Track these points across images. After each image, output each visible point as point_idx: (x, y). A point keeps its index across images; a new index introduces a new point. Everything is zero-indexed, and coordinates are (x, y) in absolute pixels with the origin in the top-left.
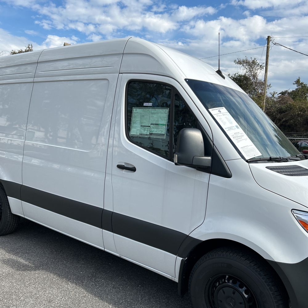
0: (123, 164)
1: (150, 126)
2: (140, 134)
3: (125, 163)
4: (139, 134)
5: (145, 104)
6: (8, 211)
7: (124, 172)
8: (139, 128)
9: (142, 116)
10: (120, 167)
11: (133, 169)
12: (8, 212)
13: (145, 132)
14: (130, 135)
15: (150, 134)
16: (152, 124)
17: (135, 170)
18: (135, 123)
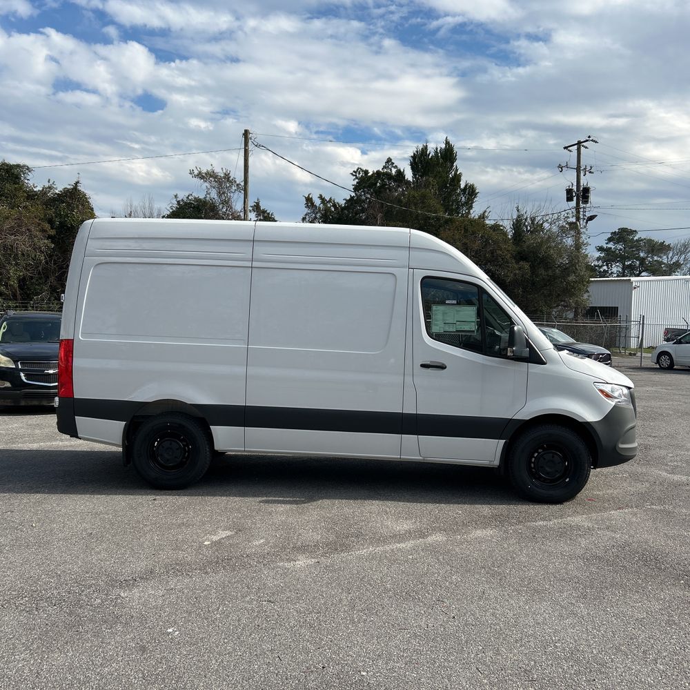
0: (429, 363)
1: (455, 324)
2: (444, 331)
3: (431, 362)
5: (447, 302)
7: (429, 370)
8: (442, 326)
9: (444, 313)
10: (423, 366)
11: (442, 367)
13: (451, 329)
14: (431, 332)
15: (457, 331)
16: (457, 321)
17: (446, 368)
18: (437, 321)
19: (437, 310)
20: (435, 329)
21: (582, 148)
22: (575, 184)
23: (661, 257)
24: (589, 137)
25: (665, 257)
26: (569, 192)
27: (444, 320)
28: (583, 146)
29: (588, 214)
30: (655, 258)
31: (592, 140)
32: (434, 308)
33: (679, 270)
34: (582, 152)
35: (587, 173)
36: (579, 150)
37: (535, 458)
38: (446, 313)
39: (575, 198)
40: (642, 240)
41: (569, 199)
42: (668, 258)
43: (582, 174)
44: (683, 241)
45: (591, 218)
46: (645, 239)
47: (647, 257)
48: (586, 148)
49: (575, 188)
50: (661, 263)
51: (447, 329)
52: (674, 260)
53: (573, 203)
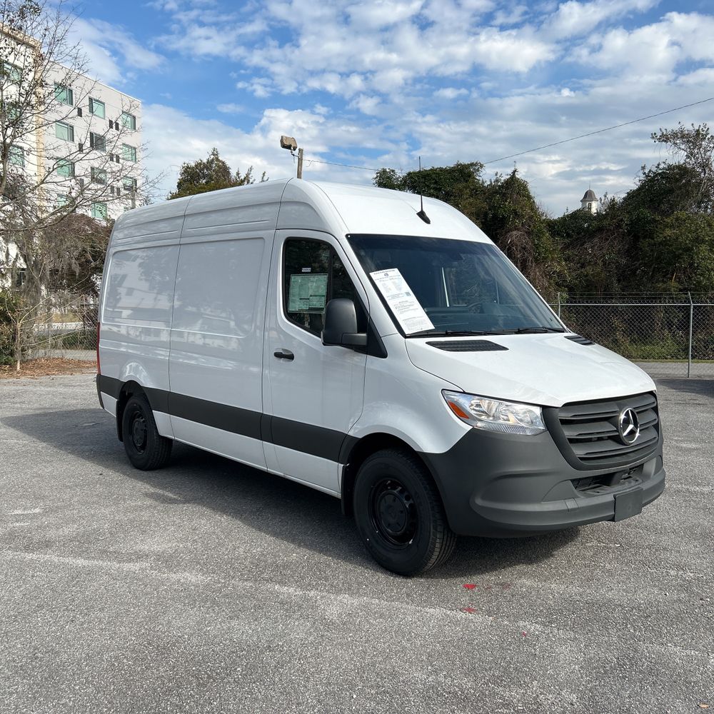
0: (281, 351)
1: (309, 299)
5: (304, 270)
7: (282, 361)
8: (298, 303)
9: (301, 286)
11: (291, 357)
14: (288, 311)
15: (309, 309)
16: (311, 296)
19: (296, 280)
20: (296, 306)
27: (300, 295)
32: (293, 279)
51: (302, 306)
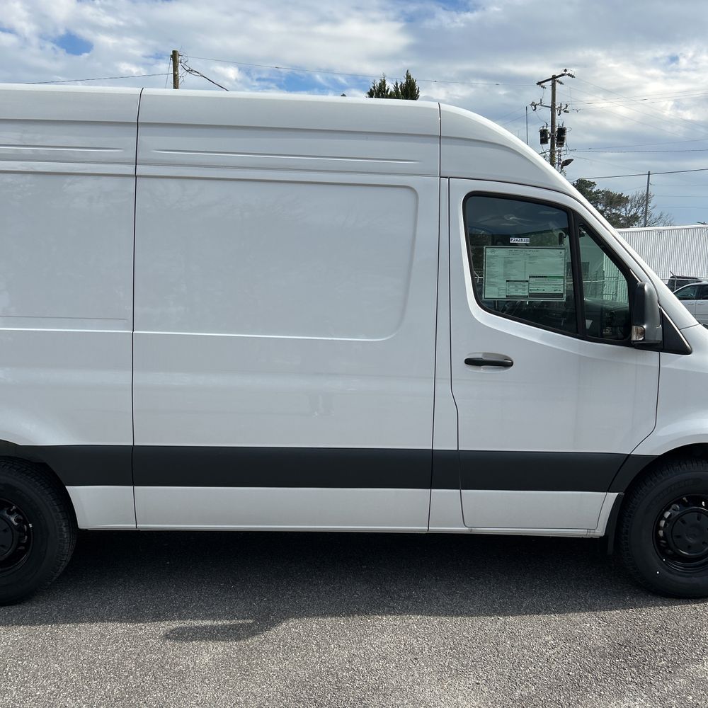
1: (527, 281)
2: (507, 296)
3: (484, 354)
4: (505, 297)
5: (513, 240)
6: (64, 525)
7: (482, 370)
8: (504, 286)
9: (507, 263)
10: (469, 362)
11: (505, 364)
12: (64, 529)
13: (520, 293)
14: (483, 299)
15: (531, 295)
16: (531, 277)
17: (511, 364)
18: (493, 276)
19: (494, 256)
20: (491, 293)
21: (557, 84)
22: (550, 124)
23: (619, 210)
24: (566, 71)
25: (623, 210)
26: (543, 133)
27: (505, 274)
28: (558, 81)
29: (564, 158)
30: (614, 211)
31: (569, 75)
32: (489, 252)
33: (636, 223)
34: (556, 88)
35: (562, 112)
36: (553, 86)
37: (667, 520)
38: (511, 262)
39: (549, 141)
40: (600, 192)
41: (544, 141)
42: (626, 210)
43: (557, 112)
44: (641, 193)
45: (567, 163)
46: (603, 191)
47: (605, 210)
48: (561, 83)
49: (549, 129)
50: (619, 216)
51: (513, 292)
52: (632, 213)
53: (548, 146)
